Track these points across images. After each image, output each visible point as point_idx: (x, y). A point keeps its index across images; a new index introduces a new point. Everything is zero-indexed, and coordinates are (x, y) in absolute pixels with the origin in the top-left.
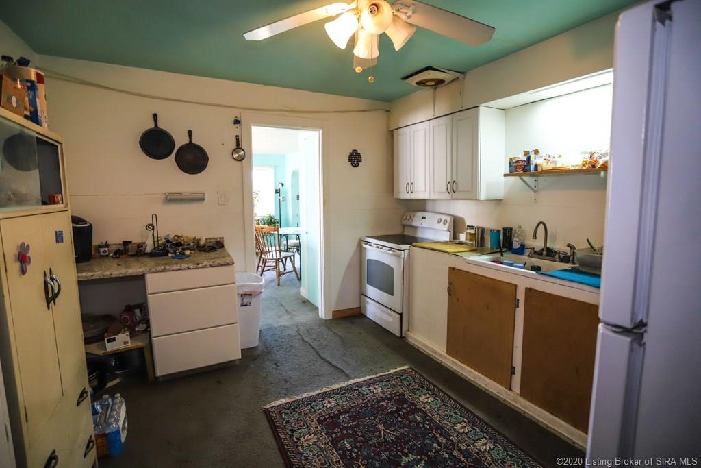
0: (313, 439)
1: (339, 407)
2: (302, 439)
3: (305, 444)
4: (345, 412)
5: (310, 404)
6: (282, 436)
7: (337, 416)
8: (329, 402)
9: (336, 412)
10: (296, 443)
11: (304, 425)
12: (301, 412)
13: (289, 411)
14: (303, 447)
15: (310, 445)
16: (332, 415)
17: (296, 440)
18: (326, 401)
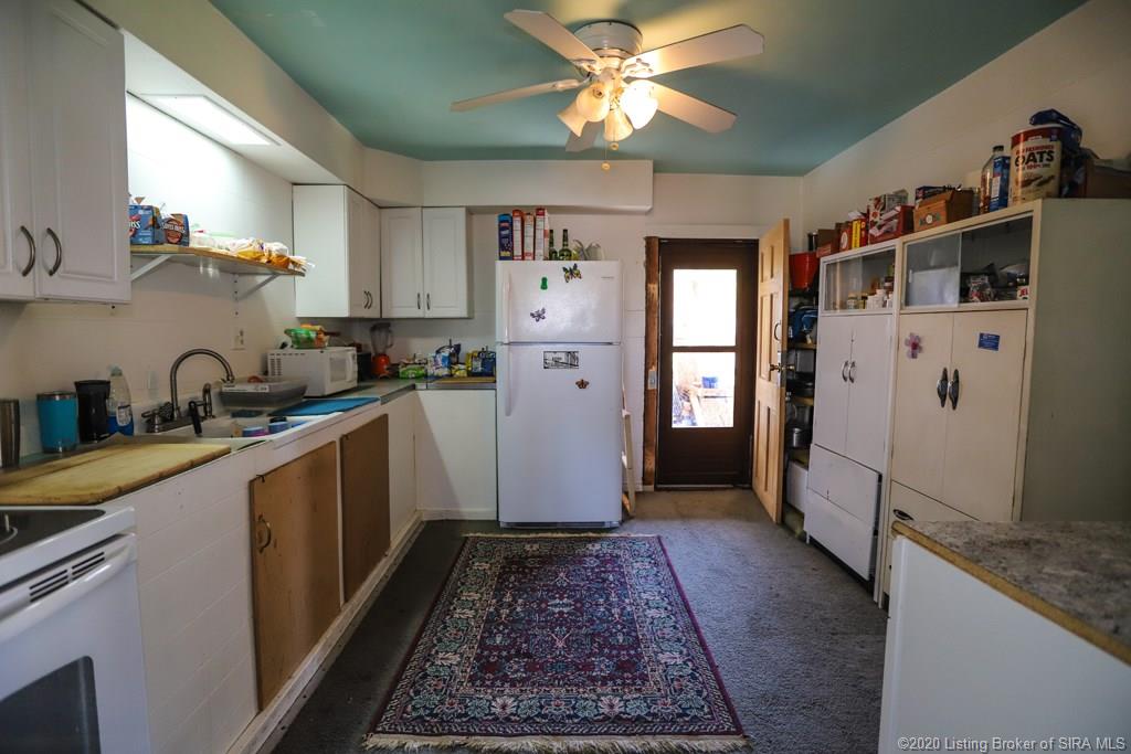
0: (663, 658)
1: (599, 690)
2: (679, 661)
3: (677, 655)
4: (593, 680)
5: (649, 714)
6: (709, 673)
7: (612, 678)
8: (612, 706)
9: (610, 683)
10: (689, 660)
11: (672, 680)
12: (673, 704)
13: (694, 712)
14: (681, 653)
15: (670, 651)
16: (619, 681)
17: (689, 663)
18: (617, 710)
